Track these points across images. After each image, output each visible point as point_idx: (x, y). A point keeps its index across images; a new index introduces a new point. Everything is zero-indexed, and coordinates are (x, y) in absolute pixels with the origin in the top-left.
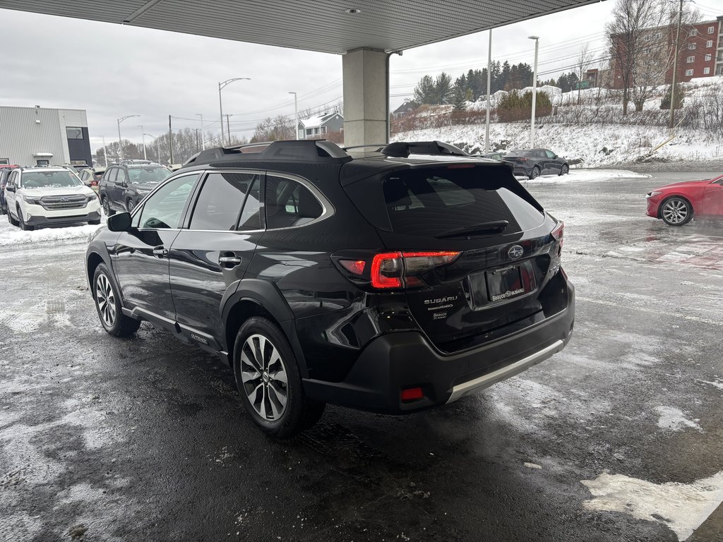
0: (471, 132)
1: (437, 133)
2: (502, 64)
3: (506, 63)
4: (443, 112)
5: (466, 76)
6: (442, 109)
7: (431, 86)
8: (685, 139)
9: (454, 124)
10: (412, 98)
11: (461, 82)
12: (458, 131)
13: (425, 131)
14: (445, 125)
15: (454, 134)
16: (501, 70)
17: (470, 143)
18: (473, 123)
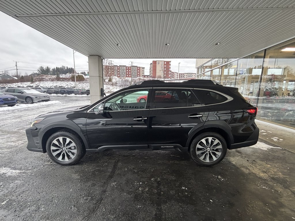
0: (64, 83)
1: (52, 83)
2: (66, 67)
3: (67, 67)
4: (50, 77)
5: (55, 68)
6: (49, 76)
7: (43, 69)
8: (116, 88)
9: (58, 81)
10: (37, 72)
11: (54, 70)
12: (59, 83)
13: (48, 82)
14: (54, 81)
15: (58, 83)
16: (66, 68)
17: (64, 86)
18: (64, 81)
